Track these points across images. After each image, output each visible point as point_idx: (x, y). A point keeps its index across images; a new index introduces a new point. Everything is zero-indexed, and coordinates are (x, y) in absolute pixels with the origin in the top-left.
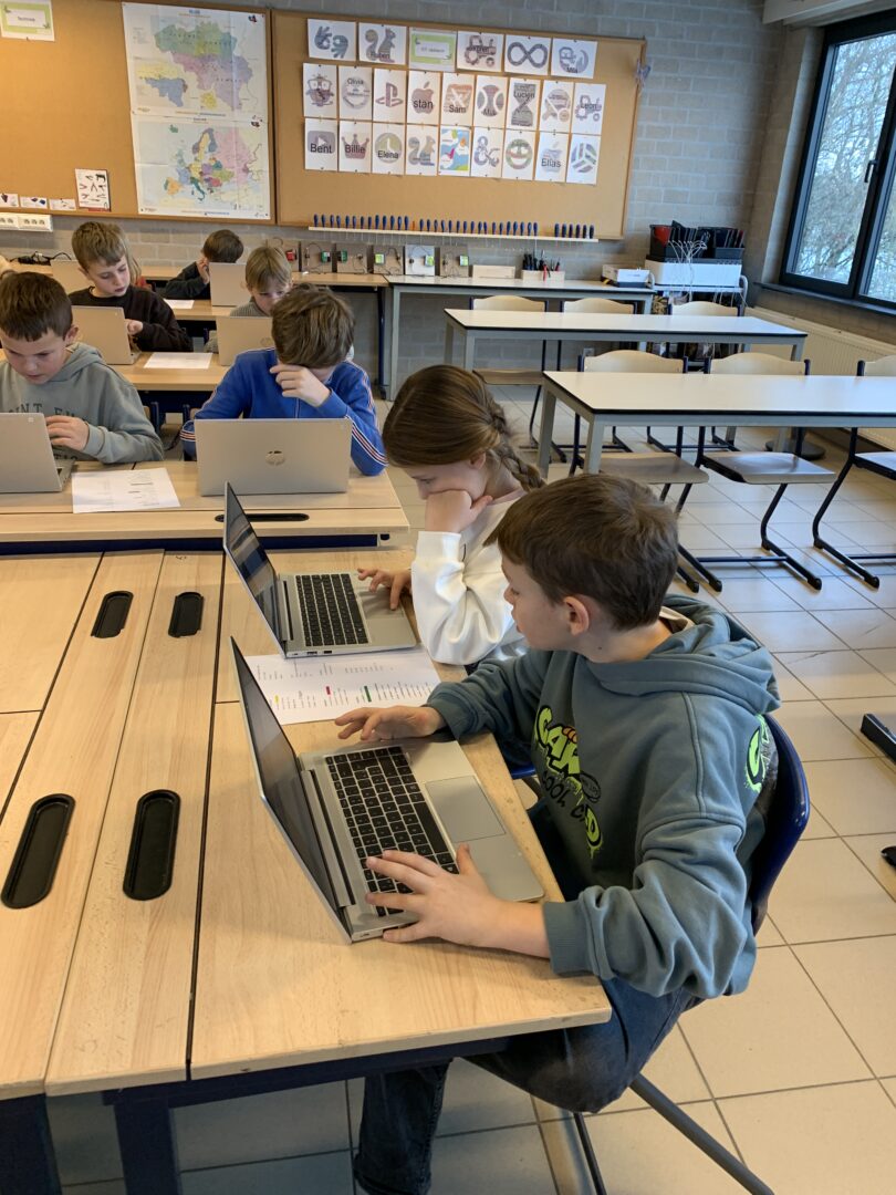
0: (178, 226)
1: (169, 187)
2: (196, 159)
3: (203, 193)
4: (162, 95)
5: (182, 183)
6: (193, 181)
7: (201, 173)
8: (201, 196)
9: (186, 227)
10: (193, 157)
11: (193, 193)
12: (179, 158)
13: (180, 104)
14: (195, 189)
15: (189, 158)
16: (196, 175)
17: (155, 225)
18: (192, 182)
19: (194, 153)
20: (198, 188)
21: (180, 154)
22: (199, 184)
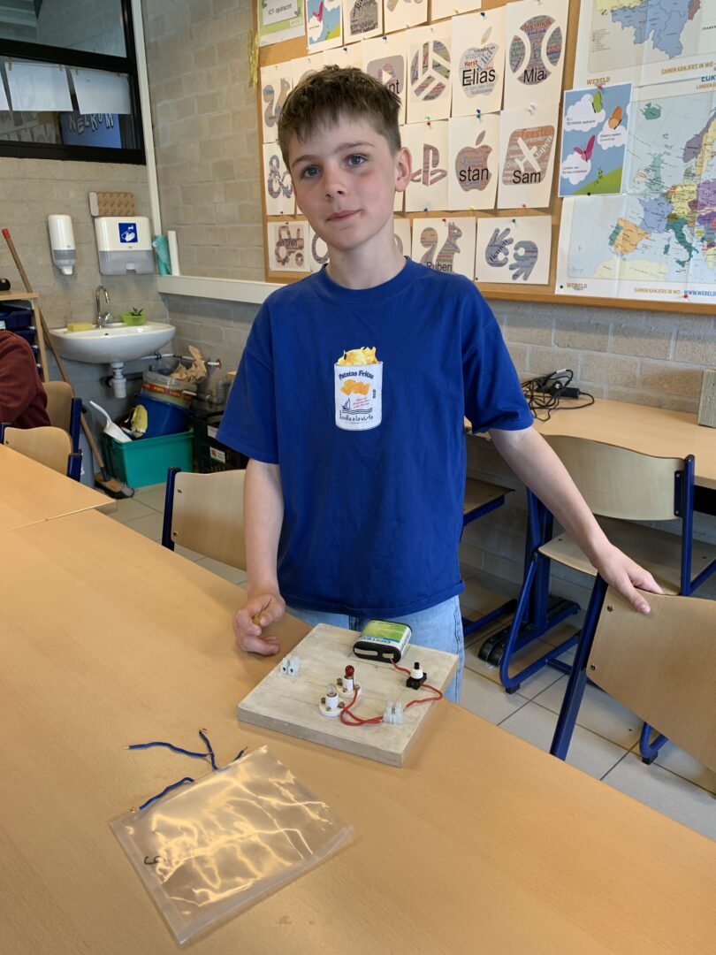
0: (627, 320)
1: (619, 239)
2: (688, 174)
3: (689, 248)
4: (640, 39)
5: (646, 228)
6: (674, 222)
7: (694, 205)
8: (684, 255)
9: (642, 322)
10: (682, 166)
11: (667, 248)
12: (652, 175)
13: (675, 50)
14: (674, 242)
15: (673, 173)
16: (681, 208)
17: (584, 317)
18: (668, 227)
19: (686, 159)
20: (681, 239)
21: (654, 167)
22: (686, 230)
